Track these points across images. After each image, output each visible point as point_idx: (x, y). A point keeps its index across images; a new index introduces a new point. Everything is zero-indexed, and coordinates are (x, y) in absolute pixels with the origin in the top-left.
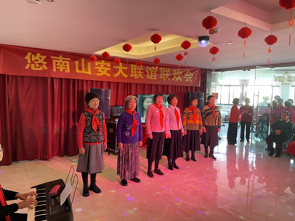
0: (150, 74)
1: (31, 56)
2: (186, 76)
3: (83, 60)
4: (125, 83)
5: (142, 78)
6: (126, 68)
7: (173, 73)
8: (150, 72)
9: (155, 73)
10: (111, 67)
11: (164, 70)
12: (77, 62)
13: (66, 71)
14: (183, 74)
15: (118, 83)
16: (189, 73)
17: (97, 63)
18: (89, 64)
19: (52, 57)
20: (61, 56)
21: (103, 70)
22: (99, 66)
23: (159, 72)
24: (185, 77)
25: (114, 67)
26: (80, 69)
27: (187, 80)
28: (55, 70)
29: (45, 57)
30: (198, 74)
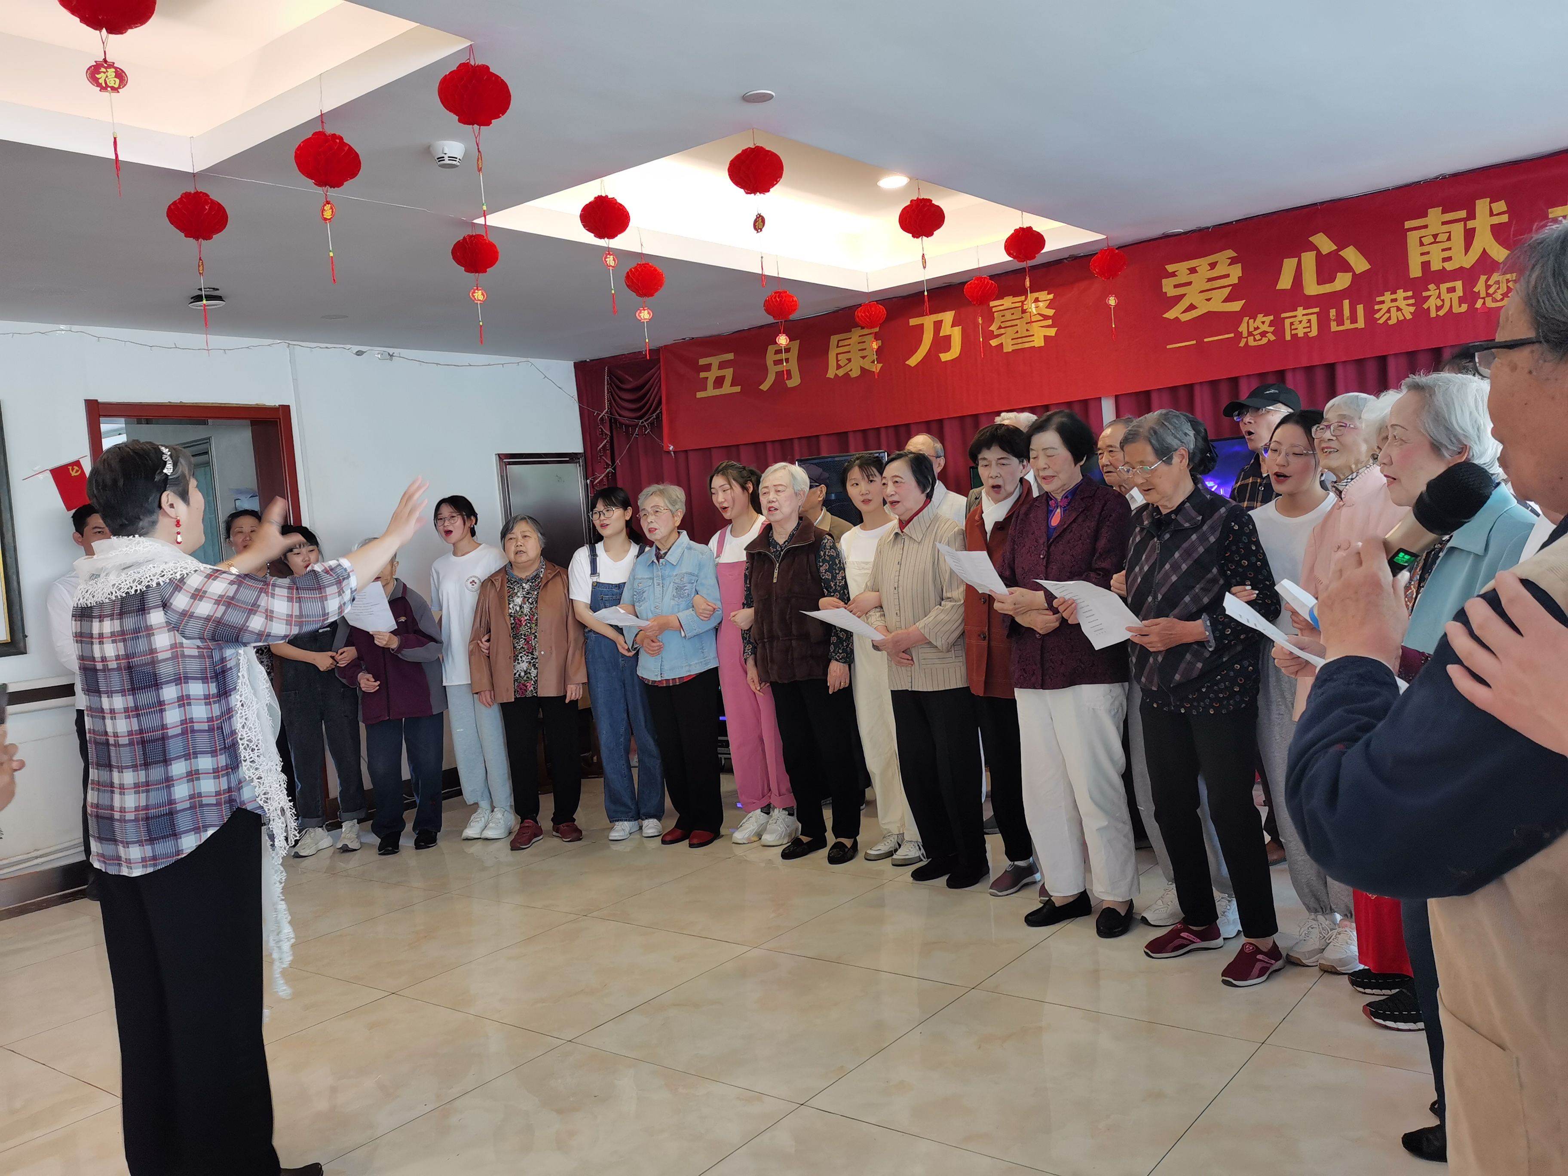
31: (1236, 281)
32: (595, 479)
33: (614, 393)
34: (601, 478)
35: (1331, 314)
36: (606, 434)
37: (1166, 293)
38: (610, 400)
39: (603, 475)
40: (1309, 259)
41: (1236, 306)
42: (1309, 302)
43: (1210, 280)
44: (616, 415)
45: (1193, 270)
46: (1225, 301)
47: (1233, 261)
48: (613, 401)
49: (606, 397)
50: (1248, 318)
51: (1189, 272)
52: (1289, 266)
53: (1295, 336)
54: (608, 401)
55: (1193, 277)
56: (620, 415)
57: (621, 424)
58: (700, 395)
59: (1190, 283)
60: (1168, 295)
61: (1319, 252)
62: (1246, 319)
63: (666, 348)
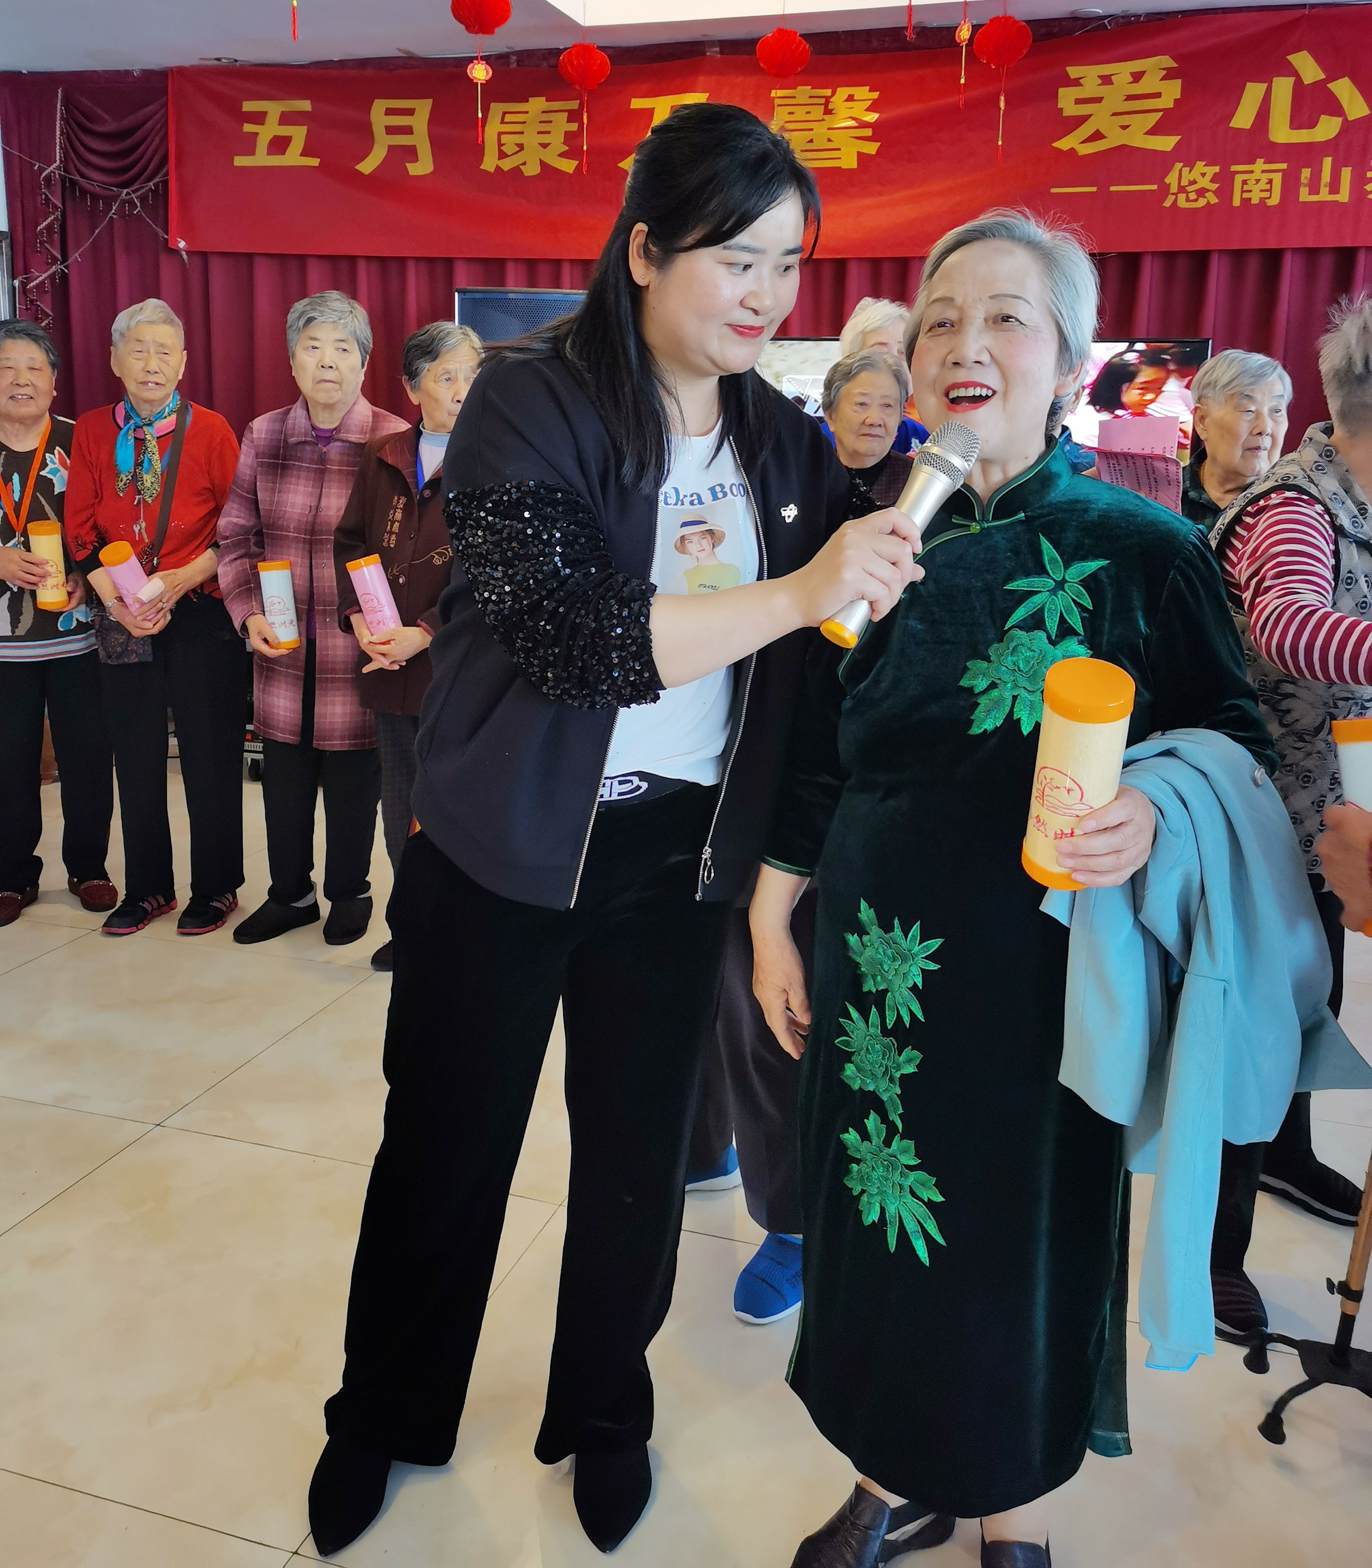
31: (1171, 105)
32: (30, 280)
33: (73, 136)
34: (40, 279)
35: (1303, 176)
36: (55, 207)
37: (1062, 109)
38: (66, 149)
39: (45, 276)
40: (1283, 87)
41: (1166, 143)
42: (1273, 152)
43: (1130, 98)
44: (76, 173)
45: (1106, 80)
46: (1151, 132)
47: (1170, 75)
48: (70, 150)
49: (58, 141)
50: (1182, 164)
51: (1100, 82)
52: (1253, 93)
53: (1246, 202)
54: (61, 148)
55: (1104, 91)
56: (82, 176)
57: (84, 192)
58: (240, 161)
59: (1099, 100)
60: (1066, 113)
61: (1299, 81)
62: (1179, 165)
63: (180, 72)
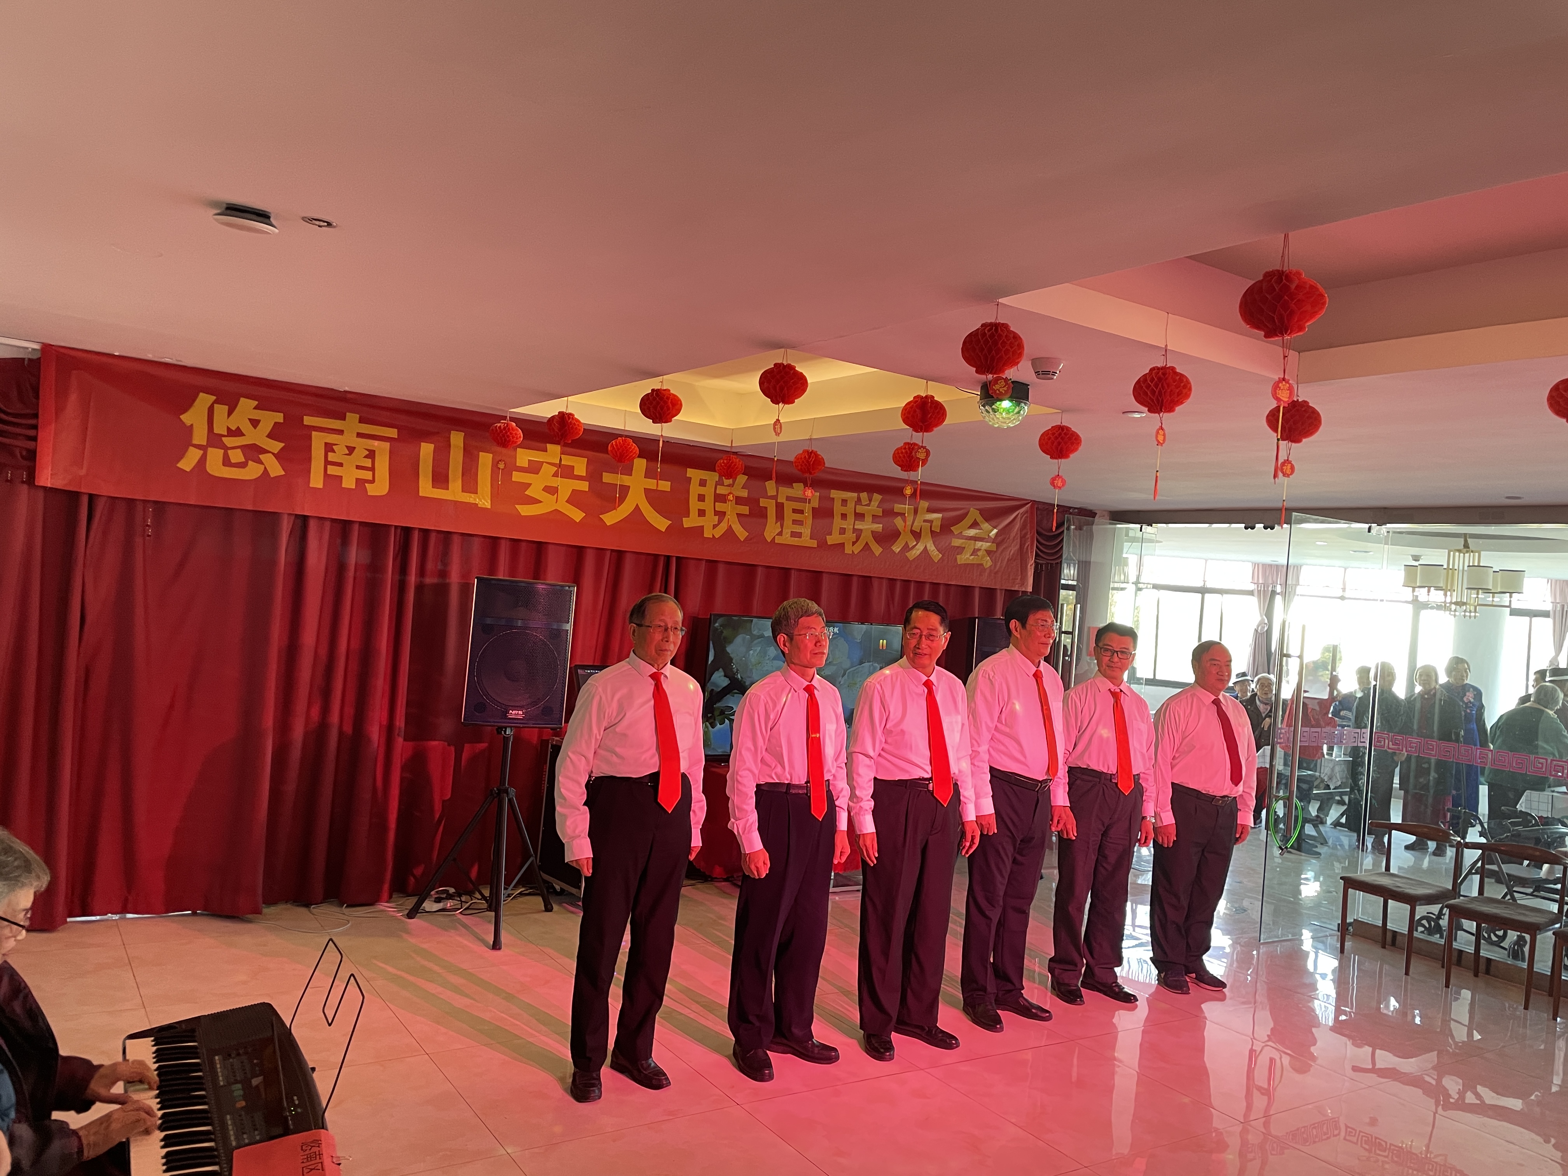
0: (780, 516)
1: (211, 410)
2: (960, 536)
3: (457, 439)
4: (656, 556)
5: (741, 533)
6: (665, 486)
7: (898, 522)
8: (780, 507)
9: (808, 513)
10: (593, 476)
11: (851, 505)
12: (427, 449)
13: (373, 490)
14: (946, 527)
15: (619, 555)
16: (975, 525)
17: (524, 457)
18: (485, 459)
19: (308, 420)
20: (352, 418)
21: (551, 490)
22: (534, 468)
23: (823, 513)
24: (956, 542)
25: (607, 478)
26: (440, 479)
27: (965, 558)
28: (317, 481)
29: (279, 417)
30: (1023, 527)
